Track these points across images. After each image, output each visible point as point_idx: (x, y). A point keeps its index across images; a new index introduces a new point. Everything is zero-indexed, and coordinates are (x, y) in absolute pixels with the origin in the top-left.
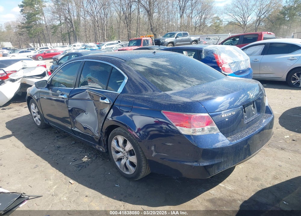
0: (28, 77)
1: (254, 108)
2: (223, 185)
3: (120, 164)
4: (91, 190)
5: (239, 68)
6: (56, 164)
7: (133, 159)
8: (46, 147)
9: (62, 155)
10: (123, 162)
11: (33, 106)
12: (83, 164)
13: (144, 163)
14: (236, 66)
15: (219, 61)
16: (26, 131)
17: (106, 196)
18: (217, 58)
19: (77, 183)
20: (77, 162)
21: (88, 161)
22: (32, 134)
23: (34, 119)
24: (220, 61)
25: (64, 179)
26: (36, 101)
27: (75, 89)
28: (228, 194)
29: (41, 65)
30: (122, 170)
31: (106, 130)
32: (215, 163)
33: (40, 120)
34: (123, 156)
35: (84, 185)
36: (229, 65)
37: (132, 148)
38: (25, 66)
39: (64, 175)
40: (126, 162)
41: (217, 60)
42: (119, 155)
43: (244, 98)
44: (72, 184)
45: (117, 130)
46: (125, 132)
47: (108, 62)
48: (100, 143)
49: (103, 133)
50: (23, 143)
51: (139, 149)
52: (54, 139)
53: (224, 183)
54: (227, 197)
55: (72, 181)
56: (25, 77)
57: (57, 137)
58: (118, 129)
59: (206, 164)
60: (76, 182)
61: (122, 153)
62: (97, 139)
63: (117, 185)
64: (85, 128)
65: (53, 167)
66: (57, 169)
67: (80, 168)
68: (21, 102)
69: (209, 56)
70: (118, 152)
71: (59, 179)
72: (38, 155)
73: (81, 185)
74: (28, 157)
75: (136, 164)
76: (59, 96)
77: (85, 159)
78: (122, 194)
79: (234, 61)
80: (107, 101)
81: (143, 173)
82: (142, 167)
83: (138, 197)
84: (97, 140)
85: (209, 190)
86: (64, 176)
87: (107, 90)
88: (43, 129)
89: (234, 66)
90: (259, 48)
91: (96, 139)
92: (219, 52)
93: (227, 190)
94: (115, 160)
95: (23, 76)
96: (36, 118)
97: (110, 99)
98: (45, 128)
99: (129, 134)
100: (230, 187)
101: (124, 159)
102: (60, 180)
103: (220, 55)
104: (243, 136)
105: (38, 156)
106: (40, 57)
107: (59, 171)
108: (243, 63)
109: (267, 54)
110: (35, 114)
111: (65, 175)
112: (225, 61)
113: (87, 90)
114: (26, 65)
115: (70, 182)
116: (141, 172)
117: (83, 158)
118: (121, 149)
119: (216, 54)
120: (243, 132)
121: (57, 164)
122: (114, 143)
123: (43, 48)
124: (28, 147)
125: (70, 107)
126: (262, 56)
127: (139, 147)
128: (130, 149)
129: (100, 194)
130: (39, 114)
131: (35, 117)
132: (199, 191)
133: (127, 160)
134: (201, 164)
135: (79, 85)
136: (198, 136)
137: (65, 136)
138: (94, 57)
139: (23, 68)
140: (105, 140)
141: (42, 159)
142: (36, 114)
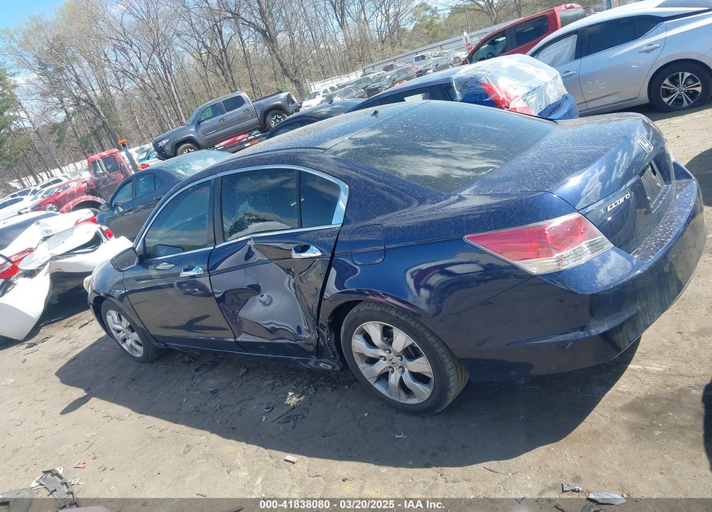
0: (62, 255)
1: (655, 174)
2: (638, 367)
3: (387, 387)
4: (347, 462)
5: (546, 102)
6: (230, 431)
7: (422, 365)
8: (185, 400)
9: (231, 406)
10: (394, 379)
11: (112, 317)
12: (294, 412)
13: (449, 366)
14: (540, 98)
15: (499, 96)
16: (113, 378)
17: (389, 468)
18: (491, 90)
19: (304, 457)
20: (277, 412)
21: (302, 402)
22: (133, 380)
23: (124, 346)
24: (502, 96)
25: (268, 458)
26: (118, 303)
27: (216, 247)
28: (660, 381)
29: (83, 219)
30: (397, 400)
31: (329, 318)
32: (626, 318)
33: (140, 344)
34: (390, 367)
35: (325, 458)
36: (525, 100)
37: (411, 341)
38: (47, 232)
39: (262, 449)
40: (401, 377)
41: (493, 96)
42: (380, 367)
43: (624, 159)
44: (294, 463)
45: (359, 311)
46: (382, 312)
47: (283, 163)
48: (319, 351)
49: (323, 327)
50: (125, 406)
51: (430, 339)
52: (193, 378)
53: (638, 361)
54: (663, 390)
55: (289, 457)
56: (55, 258)
57: (196, 370)
58: (360, 307)
59: (604, 328)
60: (300, 456)
61: (385, 360)
62: (309, 344)
63: (398, 434)
64: (272, 331)
65: (228, 438)
66: (241, 441)
67: (292, 422)
68: (63, 319)
69: (472, 91)
70: (372, 361)
71: (258, 460)
72: (176, 423)
73: (316, 460)
74: (155, 433)
75: (431, 376)
76: (181, 276)
77: (292, 400)
78: (423, 452)
79: (530, 87)
80: (314, 252)
81: (453, 390)
82: (448, 379)
83: (463, 447)
84: (311, 348)
85: (613, 385)
86: (266, 452)
87: (302, 227)
88: (152, 362)
89: (534, 100)
90: (565, 44)
91: (307, 348)
92: (491, 76)
93: (653, 374)
94: (372, 381)
95: (50, 257)
96: (129, 342)
97: (320, 245)
98: (157, 359)
99: (393, 313)
100: (656, 367)
101: (393, 372)
102: (260, 463)
103: (496, 84)
104: (662, 242)
105: (176, 425)
106: (51, 206)
107: (247, 443)
108: (550, 87)
109: (589, 53)
110: (122, 335)
111: (266, 448)
112: (512, 93)
113: (249, 243)
114: (49, 228)
115: (286, 460)
116: (449, 390)
117: (285, 398)
118: (381, 353)
119: (486, 82)
120: (657, 233)
121: (232, 431)
122: (358, 344)
123: (49, 184)
124: (142, 411)
125: (217, 291)
126: (578, 61)
127: (427, 335)
128: (406, 346)
129: (372, 466)
130: (133, 331)
131: (124, 340)
132: (593, 394)
133: (403, 371)
134: (594, 332)
135: (224, 236)
136: (573, 269)
137: (214, 365)
138: (239, 161)
139: (45, 239)
140: (333, 341)
141: (190, 429)
142: (124, 334)
